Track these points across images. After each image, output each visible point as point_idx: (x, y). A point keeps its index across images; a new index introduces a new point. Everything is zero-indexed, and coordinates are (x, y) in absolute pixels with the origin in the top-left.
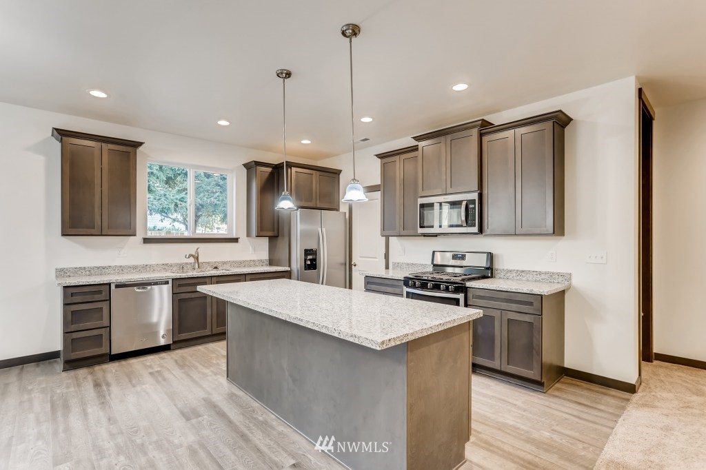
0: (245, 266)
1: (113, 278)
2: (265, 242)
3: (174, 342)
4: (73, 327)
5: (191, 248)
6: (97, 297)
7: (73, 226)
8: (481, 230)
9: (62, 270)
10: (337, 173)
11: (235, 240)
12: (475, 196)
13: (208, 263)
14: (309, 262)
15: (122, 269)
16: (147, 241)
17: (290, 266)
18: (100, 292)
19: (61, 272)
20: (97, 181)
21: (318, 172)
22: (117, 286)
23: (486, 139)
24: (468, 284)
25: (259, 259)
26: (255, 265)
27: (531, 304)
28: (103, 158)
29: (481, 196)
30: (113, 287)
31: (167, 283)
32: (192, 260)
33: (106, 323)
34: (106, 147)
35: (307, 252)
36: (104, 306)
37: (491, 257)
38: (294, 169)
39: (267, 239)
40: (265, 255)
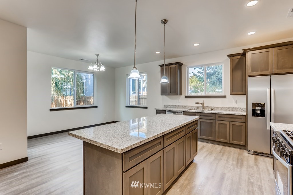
0: (229, 110)
11: (224, 97)
13: (210, 107)
14: (259, 112)
15: (179, 106)
16: (186, 97)
19: (165, 106)
21: (276, 48)
25: (240, 107)
26: (236, 111)
30: (166, 112)
31: (181, 113)
32: (201, 105)
34: (170, 66)
35: (255, 105)
39: (245, 96)
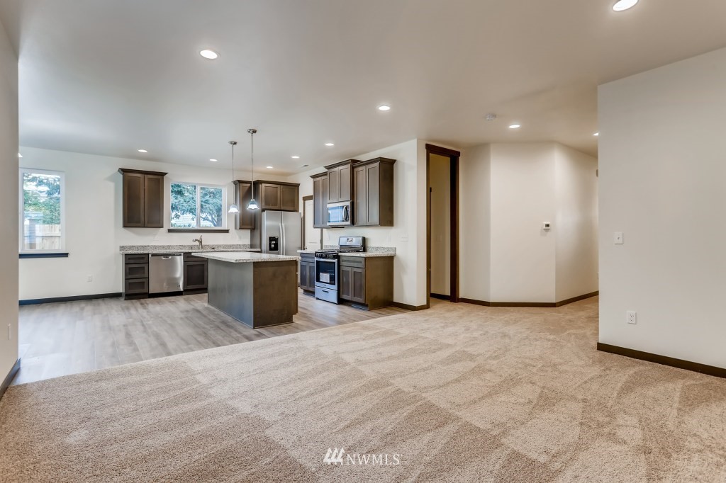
0: (233, 248)
1: (150, 251)
2: (248, 232)
3: (184, 290)
4: (130, 277)
5: (197, 236)
6: (142, 261)
7: (129, 222)
8: (353, 223)
9: (123, 247)
10: (297, 186)
11: (227, 231)
12: (348, 204)
14: (273, 246)
15: (155, 247)
16: (170, 231)
17: (261, 248)
18: (143, 258)
19: (122, 248)
20: (142, 196)
21: (282, 186)
22: (152, 255)
23: (356, 170)
24: (340, 254)
25: (243, 244)
26: (240, 248)
27: (361, 262)
28: (145, 183)
29: (352, 204)
30: (150, 256)
31: (180, 255)
32: (197, 243)
33: (146, 276)
34: (147, 177)
35: (271, 239)
36: (145, 266)
37: (364, 239)
38: (264, 185)
39: (249, 231)
40: (248, 242)
